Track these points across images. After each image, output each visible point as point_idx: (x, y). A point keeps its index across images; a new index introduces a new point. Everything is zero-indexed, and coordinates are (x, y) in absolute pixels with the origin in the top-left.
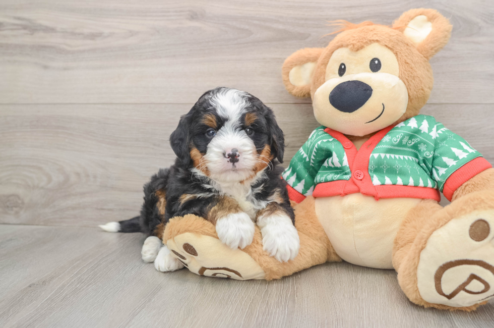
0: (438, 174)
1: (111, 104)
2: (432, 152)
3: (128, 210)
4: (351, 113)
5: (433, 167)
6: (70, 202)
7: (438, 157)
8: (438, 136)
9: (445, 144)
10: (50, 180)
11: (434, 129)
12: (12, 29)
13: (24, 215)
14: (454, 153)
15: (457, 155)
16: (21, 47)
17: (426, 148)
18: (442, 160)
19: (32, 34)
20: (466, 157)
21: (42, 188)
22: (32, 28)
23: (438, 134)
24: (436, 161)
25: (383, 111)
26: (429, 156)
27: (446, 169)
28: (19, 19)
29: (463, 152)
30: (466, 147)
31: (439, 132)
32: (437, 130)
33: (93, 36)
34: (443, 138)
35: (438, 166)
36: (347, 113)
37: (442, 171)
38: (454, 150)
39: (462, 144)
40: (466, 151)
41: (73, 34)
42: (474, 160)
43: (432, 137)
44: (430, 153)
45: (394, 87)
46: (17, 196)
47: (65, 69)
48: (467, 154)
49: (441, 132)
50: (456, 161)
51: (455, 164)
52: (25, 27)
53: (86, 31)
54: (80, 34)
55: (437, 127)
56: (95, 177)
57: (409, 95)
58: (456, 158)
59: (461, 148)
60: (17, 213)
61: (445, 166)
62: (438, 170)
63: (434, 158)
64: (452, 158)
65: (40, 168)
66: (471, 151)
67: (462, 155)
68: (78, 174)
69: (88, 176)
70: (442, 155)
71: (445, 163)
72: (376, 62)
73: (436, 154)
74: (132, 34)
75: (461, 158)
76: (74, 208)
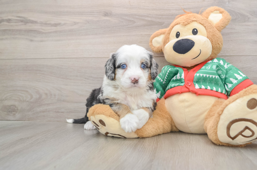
0: (228, 87)
1: (64, 58)
2: (225, 75)
3: (71, 112)
4: (184, 54)
5: (225, 83)
6: (41, 109)
7: (227, 78)
8: (227, 68)
9: (231, 72)
10: (32, 97)
11: (226, 64)
12: (15, 22)
13: (18, 116)
14: (236, 76)
15: (237, 77)
16: (20, 31)
17: (222, 73)
18: (230, 80)
19: (25, 25)
20: (241, 79)
21: (28, 101)
22: (25, 21)
23: (227, 67)
24: (227, 80)
25: (200, 53)
26: (223, 77)
27: (232, 85)
28: (19, 17)
29: (240, 76)
30: (241, 74)
31: (228, 66)
32: (227, 65)
33: (56, 25)
34: (230, 69)
35: (228, 83)
36: (182, 54)
37: (230, 86)
38: (236, 75)
39: (239, 72)
40: (241, 76)
41: (46, 24)
42: (245, 80)
43: (225, 67)
44: (223, 76)
45: (205, 42)
46: (15, 106)
47: (41, 41)
48: (242, 77)
49: (229, 66)
50: (237, 81)
51: (236, 82)
52: (22, 21)
53: (53, 22)
54: (49, 24)
55: (227, 64)
56: (55, 95)
57: (213, 46)
58: (236, 79)
59: (239, 74)
60: (14, 114)
61: (231, 83)
62: (228, 85)
63: (226, 78)
64: (235, 79)
65: (27, 91)
66: (244, 76)
67: (240, 78)
68: (46, 94)
69: (51, 95)
70: (230, 77)
71: (231, 81)
72: (195, 30)
73: (227, 76)
74: (75, 23)
75: (239, 79)
76: (43, 112)
